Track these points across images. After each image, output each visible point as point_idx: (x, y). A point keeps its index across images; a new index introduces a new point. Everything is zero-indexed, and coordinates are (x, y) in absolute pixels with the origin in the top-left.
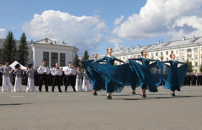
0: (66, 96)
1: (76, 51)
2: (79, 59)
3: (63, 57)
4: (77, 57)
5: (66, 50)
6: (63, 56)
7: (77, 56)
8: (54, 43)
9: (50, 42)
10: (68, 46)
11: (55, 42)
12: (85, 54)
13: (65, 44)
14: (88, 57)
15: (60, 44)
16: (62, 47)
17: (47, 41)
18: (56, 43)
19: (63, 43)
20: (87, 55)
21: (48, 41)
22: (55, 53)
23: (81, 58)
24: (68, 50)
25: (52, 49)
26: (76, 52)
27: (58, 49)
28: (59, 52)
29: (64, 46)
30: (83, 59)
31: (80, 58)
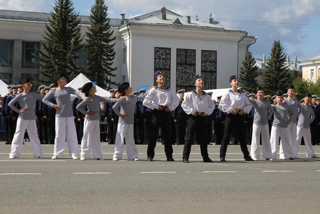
0: (225, 174)
1: (249, 43)
2: (256, 68)
3: (210, 62)
4: (250, 60)
5: (218, 40)
6: (210, 57)
7: (250, 57)
8: (184, 21)
9: (174, 18)
10: (225, 31)
11: (189, 18)
12: (274, 50)
13: (216, 23)
14: (284, 60)
15: (201, 24)
16: (207, 32)
17: (164, 18)
18: (192, 21)
19: (211, 21)
20: (279, 54)
21: (168, 16)
22: (186, 50)
23: (263, 65)
24: (225, 41)
25: (180, 38)
26: (248, 47)
27: (195, 39)
28: (199, 47)
29: (213, 30)
30: (267, 67)
31: (258, 64)
